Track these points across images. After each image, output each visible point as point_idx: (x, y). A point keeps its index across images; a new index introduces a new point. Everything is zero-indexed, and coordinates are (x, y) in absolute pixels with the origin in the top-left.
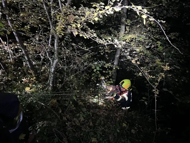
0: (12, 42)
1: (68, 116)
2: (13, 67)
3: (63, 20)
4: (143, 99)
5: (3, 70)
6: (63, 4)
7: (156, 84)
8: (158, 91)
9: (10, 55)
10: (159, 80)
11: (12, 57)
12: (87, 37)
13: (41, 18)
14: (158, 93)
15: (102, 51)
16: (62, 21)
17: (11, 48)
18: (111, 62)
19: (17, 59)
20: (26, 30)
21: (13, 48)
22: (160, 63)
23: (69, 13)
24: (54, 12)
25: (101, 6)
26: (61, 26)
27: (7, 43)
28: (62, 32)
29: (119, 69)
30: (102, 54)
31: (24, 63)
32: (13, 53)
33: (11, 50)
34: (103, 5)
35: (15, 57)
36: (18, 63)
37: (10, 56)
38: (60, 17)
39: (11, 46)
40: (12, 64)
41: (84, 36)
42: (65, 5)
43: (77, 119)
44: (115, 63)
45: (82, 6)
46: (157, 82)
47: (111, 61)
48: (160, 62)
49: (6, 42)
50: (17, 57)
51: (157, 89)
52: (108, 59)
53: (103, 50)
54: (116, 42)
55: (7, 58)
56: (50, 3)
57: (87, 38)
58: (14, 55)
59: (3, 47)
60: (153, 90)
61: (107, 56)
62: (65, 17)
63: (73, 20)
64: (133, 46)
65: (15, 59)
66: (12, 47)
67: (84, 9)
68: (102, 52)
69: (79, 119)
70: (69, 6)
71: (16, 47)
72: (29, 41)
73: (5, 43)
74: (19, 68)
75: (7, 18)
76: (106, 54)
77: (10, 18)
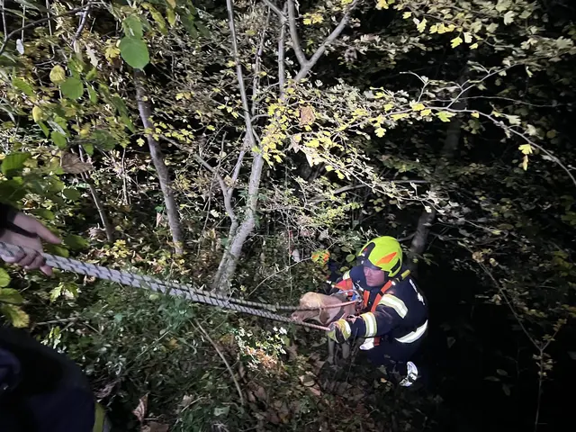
0: (134, 153)
1: (261, 390)
2: (126, 223)
3: (285, 118)
4: (498, 376)
5: (102, 226)
6: (289, 74)
7: (546, 337)
8: (550, 361)
9: (124, 186)
10: (559, 325)
11: (127, 194)
12: (347, 174)
13: (226, 109)
14: (549, 367)
15: (379, 200)
16: (281, 121)
17: (130, 168)
18: (403, 236)
19: (138, 200)
20: (185, 136)
21: (134, 168)
22: (567, 265)
23: (302, 102)
24: (261, 90)
25: (398, 99)
26: (277, 136)
27: (121, 155)
28: (277, 151)
29: (429, 263)
30: (378, 209)
31: (158, 215)
32: (132, 183)
33: (129, 174)
34: (406, 98)
35: (134, 192)
36: (141, 210)
37: (124, 190)
38: (276, 110)
39: (131, 162)
40: (124, 214)
41: (337, 171)
42: (294, 75)
43: (284, 406)
44: (415, 243)
45: (340, 84)
46: (551, 332)
47: (404, 233)
48: (567, 260)
49: (118, 152)
50: (141, 194)
51: (548, 356)
52: (394, 226)
53: (381, 197)
54: (430, 198)
55: (116, 195)
56: (253, 65)
57: (346, 178)
58: (134, 187)
59: (111, 164)
60: (535, 356)
61: (392, 216)
62: (290, 111)
63: (311, 124)
64: (481, 199)
65: (133, 200)
66: (133, 166)
67: (346, 92)
68: (379, 205)
69: (291, 406)
70: (304, 80)
71: (143, 168)
72: (178, 155)
73: (117, 156)
74: (142, 225)
75: (138, 97)
76: (390, 210)
77: (146, 99)
